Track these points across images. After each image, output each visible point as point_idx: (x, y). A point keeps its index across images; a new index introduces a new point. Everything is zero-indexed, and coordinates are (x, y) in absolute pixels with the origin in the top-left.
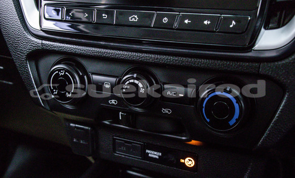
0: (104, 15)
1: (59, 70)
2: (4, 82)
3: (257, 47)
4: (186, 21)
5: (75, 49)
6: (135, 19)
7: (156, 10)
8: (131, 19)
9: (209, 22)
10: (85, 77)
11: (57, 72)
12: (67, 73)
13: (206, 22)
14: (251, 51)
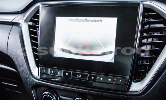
0: (66, 74)
1: (47, 94)
2: (17, 92)
3: (130, 90)
4: (101, 79)
5: (54, 86)
6: (80, 76)
7: (89, 73)
8: (78, 76)
9: (110, 80)
10: (58, 97)
11: (46, 95)
12: (50, 96)
13: (109, 80)
14: (128, 92)
